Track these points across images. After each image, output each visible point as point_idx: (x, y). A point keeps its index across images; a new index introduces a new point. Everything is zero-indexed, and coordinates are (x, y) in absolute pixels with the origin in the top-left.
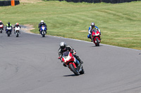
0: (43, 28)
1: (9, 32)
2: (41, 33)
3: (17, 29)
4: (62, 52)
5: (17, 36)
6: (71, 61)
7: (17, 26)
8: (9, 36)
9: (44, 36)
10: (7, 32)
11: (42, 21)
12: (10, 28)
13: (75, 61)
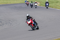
0: (47, 4)
1: (32, 6)
2: (46, 7)
3: (36, 4)
4: (27, 19)
5: (36, 8)
6: (31, 23)
7: (36, 3)
8: (32, 7)
9: (47, 8)
10: (31, 6)
11: (47, 1)
12: (32, 4)
13: (33, 23)
